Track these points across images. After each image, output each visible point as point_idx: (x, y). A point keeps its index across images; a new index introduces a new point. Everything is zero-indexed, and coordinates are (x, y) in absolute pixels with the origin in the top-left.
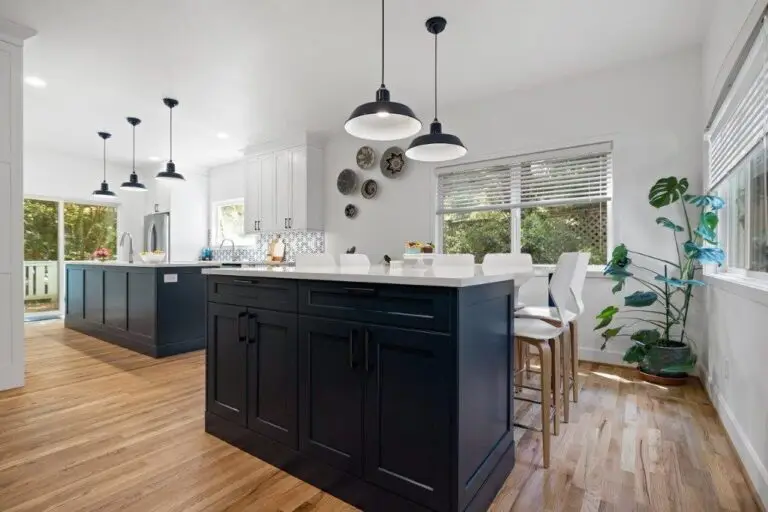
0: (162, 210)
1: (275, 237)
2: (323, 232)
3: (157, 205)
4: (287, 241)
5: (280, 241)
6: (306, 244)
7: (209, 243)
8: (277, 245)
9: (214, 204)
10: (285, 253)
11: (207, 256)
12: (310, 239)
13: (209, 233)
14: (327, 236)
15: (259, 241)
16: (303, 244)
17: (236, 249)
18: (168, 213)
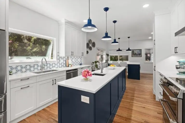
16: (76, 60)
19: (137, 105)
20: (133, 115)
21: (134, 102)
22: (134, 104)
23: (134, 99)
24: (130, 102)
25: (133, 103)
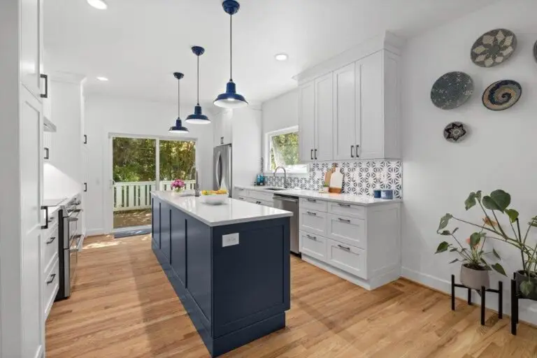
0: (226, 142)
1: (330, 166)
2: (400, 161)
3: (222, 138)
4: (346, 170)
5: (338, 170)
6: (373, 175)
7: (262, 170)
8: (333, 175)
9: (266, 135)
10: (344, 184)
11: (261, 182)
12: (380, 170)
13: (262, 160)
14: (406, 165)
15: (312, 170)
16: (368, 175)
17: (287, 176)
18: (231, 145)
19: (128, 305)
20: (134, 282)
21: (139, 309)
22: (138, 303)
23: (145, 320)
24: (152, 301)
25: (142, 305)
